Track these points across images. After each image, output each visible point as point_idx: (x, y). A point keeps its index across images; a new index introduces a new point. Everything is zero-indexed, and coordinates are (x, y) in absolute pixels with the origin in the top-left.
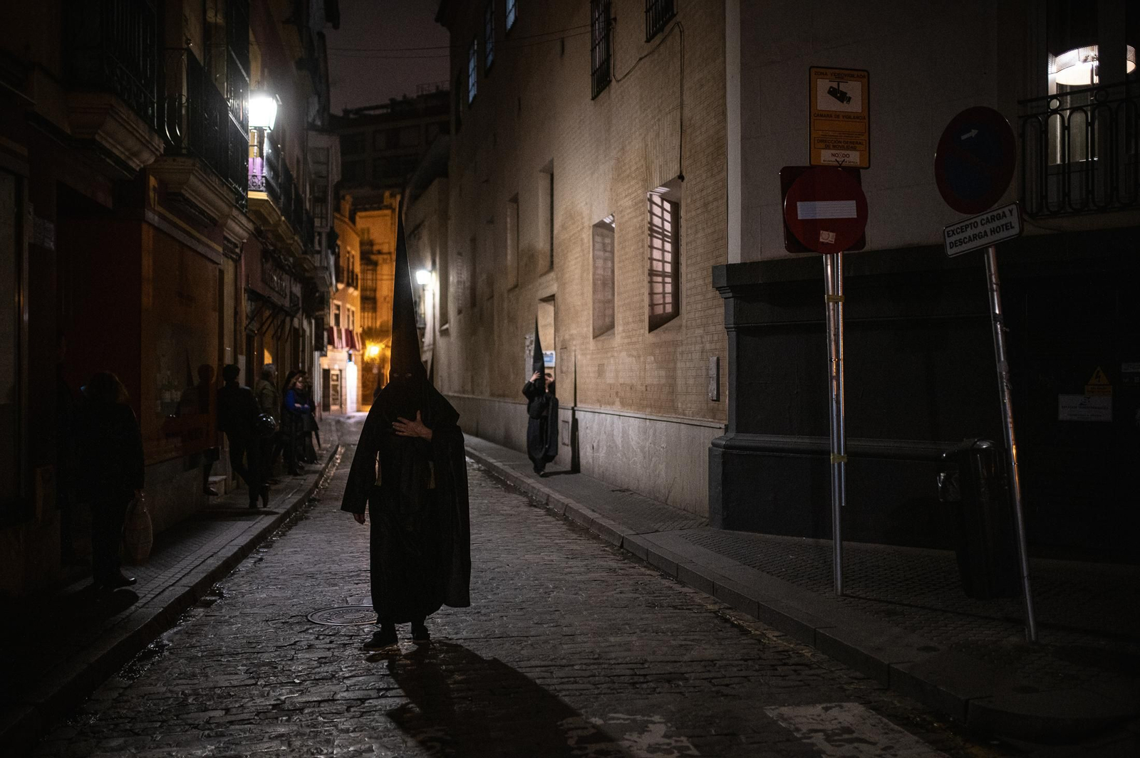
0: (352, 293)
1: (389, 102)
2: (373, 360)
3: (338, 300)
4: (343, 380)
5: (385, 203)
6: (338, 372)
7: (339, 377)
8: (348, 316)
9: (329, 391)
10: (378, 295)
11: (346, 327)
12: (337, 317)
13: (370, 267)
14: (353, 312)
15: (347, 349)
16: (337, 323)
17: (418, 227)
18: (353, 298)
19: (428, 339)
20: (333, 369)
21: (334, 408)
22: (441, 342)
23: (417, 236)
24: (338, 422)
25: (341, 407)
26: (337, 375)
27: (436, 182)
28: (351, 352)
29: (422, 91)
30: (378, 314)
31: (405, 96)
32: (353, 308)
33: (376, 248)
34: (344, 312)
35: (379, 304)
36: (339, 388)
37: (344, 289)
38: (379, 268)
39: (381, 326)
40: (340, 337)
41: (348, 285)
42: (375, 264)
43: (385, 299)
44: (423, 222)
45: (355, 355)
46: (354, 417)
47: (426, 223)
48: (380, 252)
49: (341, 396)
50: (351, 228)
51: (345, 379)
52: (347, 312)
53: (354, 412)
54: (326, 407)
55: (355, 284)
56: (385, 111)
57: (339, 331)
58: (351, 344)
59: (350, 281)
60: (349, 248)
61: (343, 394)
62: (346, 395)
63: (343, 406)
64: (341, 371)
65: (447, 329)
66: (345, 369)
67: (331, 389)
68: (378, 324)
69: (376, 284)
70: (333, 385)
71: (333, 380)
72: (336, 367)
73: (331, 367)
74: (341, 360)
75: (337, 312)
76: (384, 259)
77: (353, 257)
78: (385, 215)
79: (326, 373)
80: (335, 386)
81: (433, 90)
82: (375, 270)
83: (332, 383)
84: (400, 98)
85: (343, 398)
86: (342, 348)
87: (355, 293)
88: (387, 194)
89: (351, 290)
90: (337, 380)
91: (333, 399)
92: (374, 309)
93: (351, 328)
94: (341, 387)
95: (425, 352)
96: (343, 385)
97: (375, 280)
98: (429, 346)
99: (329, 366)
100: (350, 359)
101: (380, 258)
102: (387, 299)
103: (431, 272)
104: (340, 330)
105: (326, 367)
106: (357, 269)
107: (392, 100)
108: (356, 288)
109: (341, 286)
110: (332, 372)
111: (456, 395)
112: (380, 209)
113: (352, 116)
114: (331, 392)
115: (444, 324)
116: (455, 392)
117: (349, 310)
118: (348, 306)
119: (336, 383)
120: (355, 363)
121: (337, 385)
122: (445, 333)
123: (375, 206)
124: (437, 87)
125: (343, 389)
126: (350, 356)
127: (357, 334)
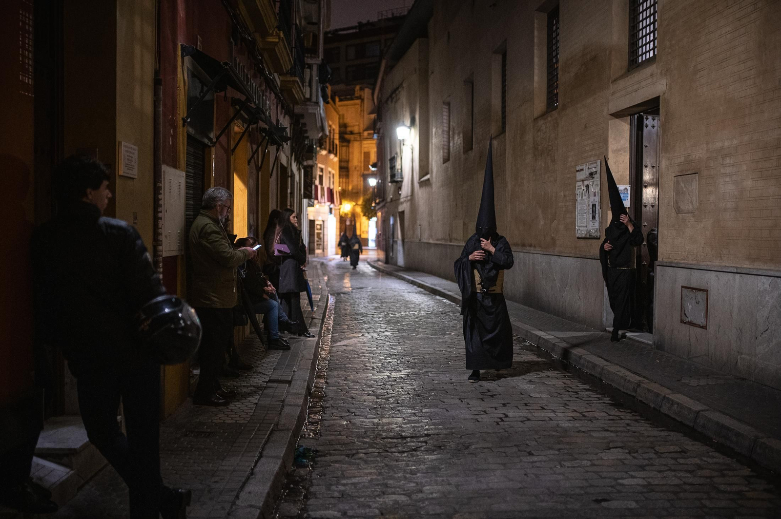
0: (333, 159)
1: (357, 24)
2: (346, 214)
3: (322, 164)
4: (325, 229)
5: (356, 95)
6: (321, 223)
7: (322, 227)
8: (330, 177)
9: (314, 237)
10: (350, 165)
11: (328, 186)
12: (321, 177)
13: (345, 144)
14: (333, 175)
15: (329, 203)
16: (321, 182)
17: (395, 91)
18: (334, 163)
19: (405, 190)
20: (318, 220)
21: (318, 251)
22: (420, 193)
23: (394, 100)
24: (322, 264)
25: (323, 251)
26: (321, 225)
27: (416, 42)
28: (332, 206)
29: (382, 16)
30: (350, 180)
31: (368, 21)
32: (333, 172)
33: (349, 129)
34: (326, 175)
35: (351, 173)
36: (322, 236)
37: (326, 155)
38: (351, 145)
39: (352, 189)
40: (323, 195)
41: (330, 152)
42: (348, 141)
43: (355, 168)
44: (401, 84)
45: (335, 209)
46: (334, 259)
47: (405, 85)
48: (352, 133)
49: (324, 242)
50: (333, 107)
51: (327, 228)
52: (328, 175)
53: (333, 255)
54: (312, 251)
55: (335, 152)
56: (354, 31)
57: (322, 189)
58: (331, 199)
59: (331, 149)
60: (330, 123)
61: (325, 240)
62: (327, 241)
63: (325, 250)
64: (323, 221)
65: (428, 180)
66: (327, 221)
67: (316, 236)
68: (350, 188)
69: (349, 156)
70: (318, 233)
71: (317, 229)
72: (320, 218)
73: (316, 219)
74: (324, 213)
75: (321, 174)
76: (355, 138)
77: (334, 130)
78: (355, 104)
79: (312, 223)
80: (319, 234)
81: (390, 16)
82: (348, 146)
83: (316, 231)
84: (364, 22)
85: (325, 243)
86: (325, 203)
87: (334, 159)
88: (358, 88)
89: (332, 156)
90: (321, 229)
91: (317, 245)
92: (347, 176)
93: (332, 187)
94: (324, 235)
95: (402, 203)
96: (325, 233)
97: (348, 153)
98: (407, 197)
99: (314, 217)
100: (331, 212)
101: (352, 137)
102: (357, 169)
103: (410, 127)
104: (324, 188)
105: (312, 218)
106: (337, 142)
107: (360, 23)
108: (336, 155)
109: (324, 152)
110: (317, 223)
111: (439, 242)
112: (352, 99)
113: (330, 35)
114: (316, 239)
115: (424, 176)
116: (438, 240)
117: (330, 172)
118: (330, 169)
119: (319, 231)
120: (335, 216)
121: (320, 233)
122: (425, 184)
123: (348, 97)
124: (393, 14)
125: (325, 237)
126: (331, 209)
127: (336, 192)
